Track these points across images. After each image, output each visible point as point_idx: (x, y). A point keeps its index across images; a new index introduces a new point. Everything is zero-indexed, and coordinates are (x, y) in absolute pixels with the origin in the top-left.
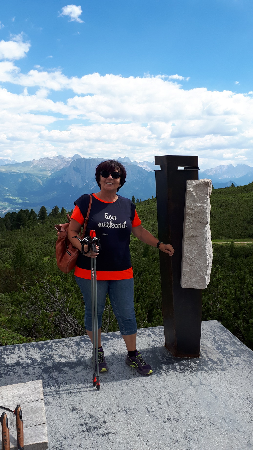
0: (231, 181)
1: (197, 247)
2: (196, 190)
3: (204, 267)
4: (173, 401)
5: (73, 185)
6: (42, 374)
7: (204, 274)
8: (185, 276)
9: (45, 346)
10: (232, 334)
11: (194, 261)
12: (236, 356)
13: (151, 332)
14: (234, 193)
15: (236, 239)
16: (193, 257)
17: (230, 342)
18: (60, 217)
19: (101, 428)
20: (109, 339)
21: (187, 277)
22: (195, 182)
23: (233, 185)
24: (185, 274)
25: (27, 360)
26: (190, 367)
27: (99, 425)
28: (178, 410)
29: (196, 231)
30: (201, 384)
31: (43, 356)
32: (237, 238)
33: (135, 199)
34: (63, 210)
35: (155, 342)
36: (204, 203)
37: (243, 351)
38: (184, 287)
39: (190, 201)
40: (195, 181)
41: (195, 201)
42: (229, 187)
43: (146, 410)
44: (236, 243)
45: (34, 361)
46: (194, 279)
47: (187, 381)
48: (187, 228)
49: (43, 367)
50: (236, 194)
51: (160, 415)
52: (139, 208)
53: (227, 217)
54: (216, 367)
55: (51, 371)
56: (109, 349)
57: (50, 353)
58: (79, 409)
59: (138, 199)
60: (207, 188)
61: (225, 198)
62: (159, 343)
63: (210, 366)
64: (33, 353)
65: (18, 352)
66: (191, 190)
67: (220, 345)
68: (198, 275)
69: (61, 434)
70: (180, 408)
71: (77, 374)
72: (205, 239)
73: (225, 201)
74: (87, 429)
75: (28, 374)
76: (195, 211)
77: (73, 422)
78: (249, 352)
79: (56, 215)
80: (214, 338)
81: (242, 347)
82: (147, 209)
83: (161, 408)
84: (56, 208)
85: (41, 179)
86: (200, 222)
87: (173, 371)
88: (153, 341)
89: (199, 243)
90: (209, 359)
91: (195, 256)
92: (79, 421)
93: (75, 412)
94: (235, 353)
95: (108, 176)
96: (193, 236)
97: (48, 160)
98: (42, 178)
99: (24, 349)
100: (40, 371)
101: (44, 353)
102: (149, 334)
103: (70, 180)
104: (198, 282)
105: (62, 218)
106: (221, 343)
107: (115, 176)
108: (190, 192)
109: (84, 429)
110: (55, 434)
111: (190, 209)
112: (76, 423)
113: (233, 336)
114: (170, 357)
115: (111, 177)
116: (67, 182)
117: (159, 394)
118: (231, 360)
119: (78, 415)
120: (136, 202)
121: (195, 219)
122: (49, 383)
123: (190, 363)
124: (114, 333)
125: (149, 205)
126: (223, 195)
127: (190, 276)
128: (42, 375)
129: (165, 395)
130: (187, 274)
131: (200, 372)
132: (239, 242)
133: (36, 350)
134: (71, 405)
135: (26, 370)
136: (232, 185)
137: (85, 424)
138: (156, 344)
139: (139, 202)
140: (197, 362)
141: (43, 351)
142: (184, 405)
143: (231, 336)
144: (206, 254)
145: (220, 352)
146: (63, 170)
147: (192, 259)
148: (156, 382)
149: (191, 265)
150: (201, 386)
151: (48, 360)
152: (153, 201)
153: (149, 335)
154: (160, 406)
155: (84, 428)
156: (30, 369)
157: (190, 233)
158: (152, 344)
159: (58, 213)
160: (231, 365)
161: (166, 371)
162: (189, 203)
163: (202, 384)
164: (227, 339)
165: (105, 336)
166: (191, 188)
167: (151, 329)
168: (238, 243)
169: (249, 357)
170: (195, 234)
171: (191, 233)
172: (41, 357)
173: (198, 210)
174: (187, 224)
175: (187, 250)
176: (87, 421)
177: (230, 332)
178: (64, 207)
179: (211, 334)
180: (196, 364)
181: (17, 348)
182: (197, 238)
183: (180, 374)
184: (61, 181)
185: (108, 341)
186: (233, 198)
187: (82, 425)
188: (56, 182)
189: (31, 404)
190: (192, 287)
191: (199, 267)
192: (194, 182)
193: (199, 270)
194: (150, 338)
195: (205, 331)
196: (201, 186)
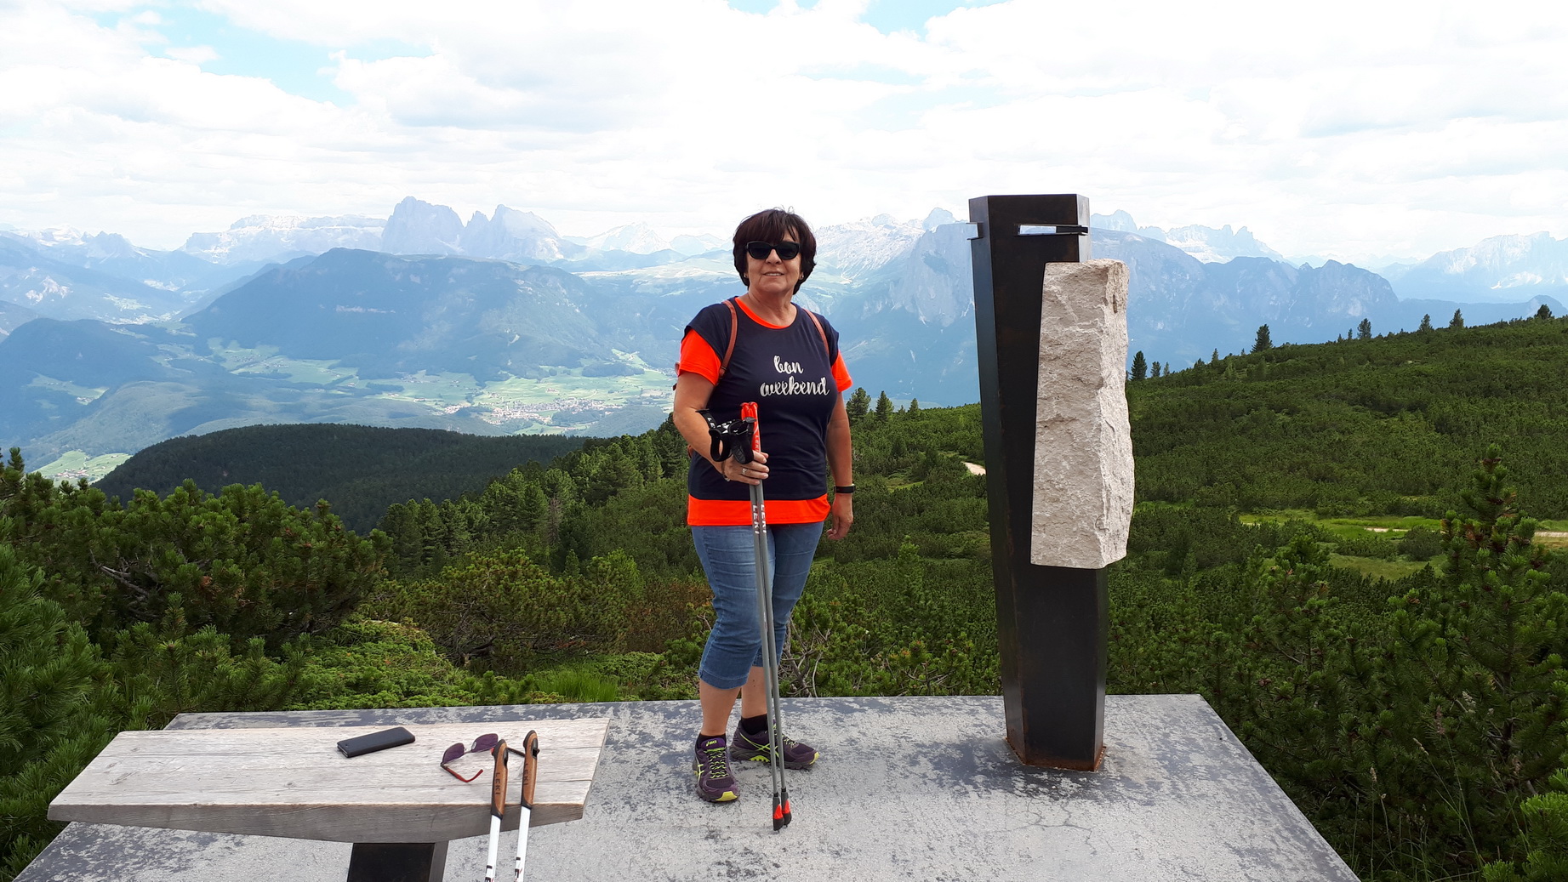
0: (1539, 298)
1: (1074, 449)
2: (1070, 291)
3: (1094, 506)
4: (970, 848)
5: (922, 318)
6: (657, 764)
7: (1092, 528)
8: (1040, 532)
9: (683, 711)
10: (1228, 728)
11: (1062, 490)
12: (1207, 779)
13: (983, 705)
14: (1549, 343)
15: (1544, 519)
16: (1062, 477)
17: (1210, 747)
18: (872, 428)
19: (763, 874)
20: (856, 710)
21: (1044, 535)
22: (1068, 268)
23: (1544, 312)
24: (1040, 526)
25: (630, 735)
26: (1054, 787)
27: (761, 868)
28: (973, 867)
29: (1069, 406)
30: (1066, 824)
31: (669, 730)
32: (1548, 517)
33: (1144, 364)
34: (883, 403)
35: (984, 727)
36: (1093, 325)
37: (1238, 770)
38: (1036, 563)
39: (1053, 320)
40: (1069, 264)
41: (1065, 321)
42: (1529, 319)
43: (889, 856)
44: (1543, 534)
45: (645, 738)
46: (1065, 541)
47: (1030, 815)
48: (1043, 397)
49: (664, 752)
50: (1556, 347)
51: (923, 869)
52: (1161, 396)
53: (1511, 434)
54: (1131, 795)
55: (681, 760)
56: (846, 731)
57: (690, 726)
58: (725, 836)
59: (1156, 366)
60: (1101, 283)
61: (1505, 362)
62: (993, 731)
63: (1116, 792)
64: (649, 723)
65: (613, 717)
66: (1053, 291)
67: (1174, 751)
68: (1075, 529)
69: (665, 873)
70: (982, 863)
71: (743, 772)
72: (1095, 428)
73: (1507, 371)
74: (729, 874)
75: (623, 762)
76: (1066, 348)
77: (700, 856)
78: (1255, 773)
79: (859, 419)
80: (1166, 735)
81: (1241, 762)
82: (1190, 401)
83: (930, 857)
84: (859, 395)
85: (817, 299)
86: (1079, 379)
87: (1001, 790)
88: (976, 725)
89: (1078, 441)
90: (1120, 776)
91: (1067, 477)
92: (715, 857)
93: (711, 841)
94: (1210, 772)
95: (767, 253)
96: (1059, 420)
97: (842, 232)
98: (819, 294)
99: (629, 712)
100: (656, 759)
101: (676, 725)
102: (973, 710)
103: (913, 301)
104: (1077, 549)
105: (878, 431)
106: (1179, 747)
107: (786, 253)
108: (1050, 296)
109: (721, 872)
110: (652, 872)
111: (1049, 342)
112: (707, 860)
113: (1228, 736)
114: (1008, 762)
115: (774, 255)
116: (903, 307)
117: (940, 832)
118: (1187, 786)
119: (715, 846)
120: (1149, 374)
121: (1065, 372)
122: (667, 783)
123: (1058, 779)
124: (876, 701)
125: (1197, 387)
126: (1498, 351)
127: (1052, 533)
128: (657, 766)
129: (955, 834)
130: (1044, 525)
131: (1080, 801)
132: (1556, 530)
133: (657, 717)
134: (708, 827)
135: (620, 754)
136: (1539, 311)
137: (728, 863)
138: (983, 733)
139: (1161, 375)
140: (1081, 780)
141: (674, 721)
142: (995, 858)
143: (1220, 734)
144: (1098, 470)
145: (1165, 767)
146: (892, 265)
147: (1058, 483)
148: (944, 807)
149: (1057, 500)
150: (1064, 828)
151: (681, 740)
152: (1215, 372)
153: (972, 712)
154: (930, 853)
155: (724, 870)
156: (632, 752)
157: (1052, 411)
158: (971, 731)
159: (864, 413)
160: (1179, 796)
161: (983, 789)
162: (1049, 327)
163: (1068, 825)
164: (1206, 740)
165: (847, 704)
166: (1054, 284)
167: (985, 699)
168: (1553, 534)
169: (1247, 784)
170: (1066, 413)
171: (1055, 411)
172: (666, 731)
173: (1073, 345)
174: (1042, 386)
175: (1043, 458)
176: (735, 858)
177: (1224, 725)
178: (885, 393)
179: (1161, 725)
180: (1074, 784)
181: (611, 708)
182: (1073, 426)
183: (1020, 798)
184: (881, 302)
185: (850, 715)
186: (1540, 363)
187: (719, 863)
188: (866, 308)
189: (573, 752)
190: (1060, 564)
191: (1077, 507)
192: (1064, 269)
193: (1078, 517)
194: (972, 718)
195: (1147, 717)
196: (1084, 280)
